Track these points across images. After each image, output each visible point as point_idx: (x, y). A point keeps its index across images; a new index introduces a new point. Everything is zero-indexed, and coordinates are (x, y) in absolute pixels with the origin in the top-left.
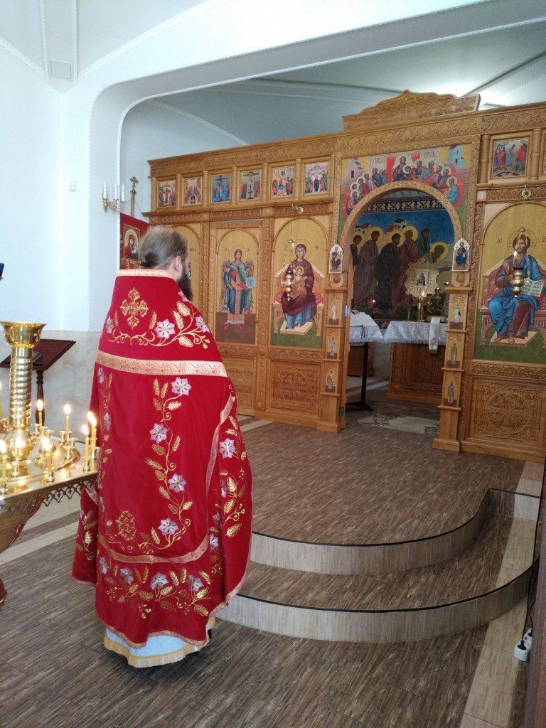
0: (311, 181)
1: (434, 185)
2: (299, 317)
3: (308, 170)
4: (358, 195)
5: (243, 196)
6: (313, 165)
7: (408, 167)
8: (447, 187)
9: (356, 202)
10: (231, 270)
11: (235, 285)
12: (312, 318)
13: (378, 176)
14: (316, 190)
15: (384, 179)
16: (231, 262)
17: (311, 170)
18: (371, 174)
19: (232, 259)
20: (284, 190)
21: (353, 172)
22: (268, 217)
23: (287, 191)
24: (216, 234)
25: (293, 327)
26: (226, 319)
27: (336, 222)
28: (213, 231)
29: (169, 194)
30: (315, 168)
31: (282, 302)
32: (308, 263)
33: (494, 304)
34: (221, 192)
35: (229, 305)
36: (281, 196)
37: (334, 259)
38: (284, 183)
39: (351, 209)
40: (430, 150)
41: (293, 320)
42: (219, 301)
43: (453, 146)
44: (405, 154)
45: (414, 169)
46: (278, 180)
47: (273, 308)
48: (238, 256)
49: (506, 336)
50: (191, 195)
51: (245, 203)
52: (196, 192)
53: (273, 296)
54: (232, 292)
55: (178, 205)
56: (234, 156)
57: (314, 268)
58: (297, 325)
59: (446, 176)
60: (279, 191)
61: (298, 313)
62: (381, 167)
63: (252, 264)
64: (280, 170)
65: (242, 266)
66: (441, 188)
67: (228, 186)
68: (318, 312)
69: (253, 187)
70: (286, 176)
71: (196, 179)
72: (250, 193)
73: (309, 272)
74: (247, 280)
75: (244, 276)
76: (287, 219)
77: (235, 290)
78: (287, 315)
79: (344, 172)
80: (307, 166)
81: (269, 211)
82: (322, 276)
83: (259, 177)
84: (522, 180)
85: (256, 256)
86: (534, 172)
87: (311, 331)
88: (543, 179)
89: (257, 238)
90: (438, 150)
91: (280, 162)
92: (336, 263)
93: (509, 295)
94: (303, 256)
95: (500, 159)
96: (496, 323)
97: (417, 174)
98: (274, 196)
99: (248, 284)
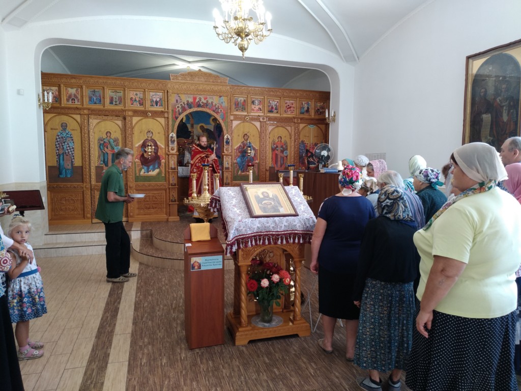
0: (153, 101)
1: (214, 111)
2: (151, 167)
3: (151, 95)
4: (181, 111)
5: (111, 103)
6: (154, 93)
7: (202, 102)
8: (219, 113)
10: (104, 142)
11: (107, 150)
12: (159, 167)
13: (189, 104)
14: (157, 106)
15: (192, 106)
16: (104, 137)
18: (186, 103)
19: (105, 136)
20: (138, 103)
21: (177, 100)
22: (129, 116)
24: (94, 121)
25: (148, 172)
26: (103, 170)
27: (170, 122)
28: (90, 120)
30: (155, 95)
31: (140, 160)
32: (154, 140)
33: (238, 159)
34: (95, 98)
35: (104, 161)
36: (136, 106)
37: (171, 140)
38: (137, 100)
39: (178, 117)
40: (211, 97)
41: (148, 169)
43: (220, 97)
44: (201, 96)
45: (205, 103)
48: (108, 135)
49: (243, 172)
50: (71, 98)
51: (112, 107)
54: (106, 155)
55: (63, 103)
56: (105, 81)
57: (158, 143)
58: (150, 171)
59: (218, 108)
60: (135, 103)
61: (151, 165)
62: (191, 100)
63: (118, 140)
64: (135, 93)
65: (112, 141)
66: (217, 113)
67: (100, 96)
68: (162, 164)
69: (117, 99)
70: (138, 96)
71: (75, 89)
72: (116, 102)
73: (156, 145)
74: (115, 148)
75: (113, 146)
77: (108, 154)
78: (144, 166)
79: (172, 100)
80: (151, 93)
81: (130, 113)
82: (163, 147)
83: (121, 94)
84: (245, 114)
85: (121, 135)
86: (249, 111)
87: (159, 174)
88: (252, 114)
89: (121, 126)
90: (214, 97)
91: (135, 89)
92: (173, 142)
93: (243, 156)
94: (151, 137)
95: (237, 104)
96: (240, 167)
97: (207, 105)
98: (132, 106)
99: (116, 151)
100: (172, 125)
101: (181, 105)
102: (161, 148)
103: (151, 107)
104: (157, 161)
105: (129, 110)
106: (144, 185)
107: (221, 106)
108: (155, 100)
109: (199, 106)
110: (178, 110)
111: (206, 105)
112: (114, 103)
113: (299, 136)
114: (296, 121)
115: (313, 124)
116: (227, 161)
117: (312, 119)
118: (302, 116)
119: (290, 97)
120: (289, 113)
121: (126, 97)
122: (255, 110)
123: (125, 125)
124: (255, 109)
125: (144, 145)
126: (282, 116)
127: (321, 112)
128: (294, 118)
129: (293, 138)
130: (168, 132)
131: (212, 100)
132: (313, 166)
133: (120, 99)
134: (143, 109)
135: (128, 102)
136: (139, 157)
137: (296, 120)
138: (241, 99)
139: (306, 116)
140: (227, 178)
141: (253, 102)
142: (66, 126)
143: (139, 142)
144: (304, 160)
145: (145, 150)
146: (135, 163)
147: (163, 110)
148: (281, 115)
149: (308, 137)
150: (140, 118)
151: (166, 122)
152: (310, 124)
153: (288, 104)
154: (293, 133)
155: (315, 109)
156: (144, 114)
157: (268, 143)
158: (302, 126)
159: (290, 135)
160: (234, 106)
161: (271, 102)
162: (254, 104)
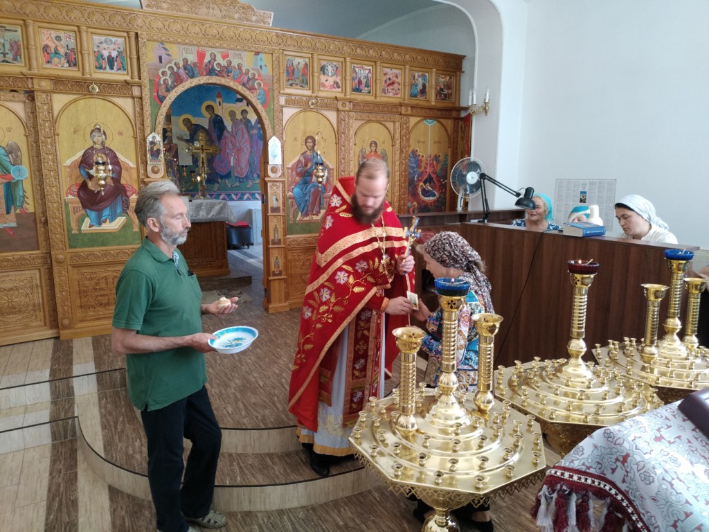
0: (102, 56)
2: (106, 212)
3: (96, 42)
4: (170, 83)
6: (103, 38)
7: (219, 64)
8: (255, 89)
9: (168, 90)
12: (125, 212)
13: (189, 67)
17: (101, 43)
18: (181, 64)
20: (63, 60)
21: (160, 58)
22: (45, 91)
23: (68, 62)
25: (100, 224)
30: (106, 42)
31: (79, 196)
33: (297, 190)
36: (59, 67)
38: (62, 51)
40: (237, 52)
41: (99, 216)
43: (257, 53)
45: (224, 66)
46: (52, 46)
49: (307, 215)
53: (64, 189)
58: (105, 221)
59: (254, 79)
60: (55, 60)
61: (105, 208)
62: (192, 58)
63: (18, 149)
64: (54, 33)
68: (132, 205)
69: (7, 46)
72: (5, 55)
75: (7, 164)
78: (88, 211)
79: (150, 54)
80: (95, 37)
81: (46, 84)
82: (132, 165)
83: (18, 35)
84: (307, 92)
85: (24, 138)
86: (316, 88)
87: (125, 227)
88: (321, 94)
89: (22, 114)
90: (244, 54)
91: (52, 23)
92: (155, 154)
93: (306, 183)
94: (103, 143)
95: (291, 72)
96: (299, 205)
97: (229, 72)
98: (49, 66)
99: (14, 175)
100: (151, 114)
101: (171, 68)
102: (128, 169)
103: (98, 71)
104: (119, 198)
105: (42, 77)
106: (92, 254)
107: (260, 75)
108: (106, 54)
109: (211, 72)
110: (164, 80)
111: (226, 71)
113: (408, 140)
114: (403, 112)
115: (431, 118)
116: (275, 194)
117: (431, 109)
118: (414, 102)
119: (393, 63)
120: (391, 95)
121: (32, 42)
122: (328, 86)
123: (33, 113)
124: (327, 83)
125: (86, 162)
126: (378, 99)
127: (445, 95)
128: (401, 105)
129: (398, 146)
130: (143, 131)
131: (240, 61)
132: (431, 198)
133: (15, 46)
134: (78, 75)
135: (38, 57)
136: (75, 189)
137: (403, 108)
138: (299, 62)
139: (420, 101)
140: (276, 229)
141: (323, 69)
143: (74, 155)
144: (415, 188)
145: (88, 173)
146: (66, 204)
147: (128, 78)
148: (376, 97)
149: (424, 142)
150: (72, 97)
151: (138, 109)
152: (426, 118)
153: (388, 77)
154: (397, 136)
155: (436, 88)
156: (82, 87)
157: (352, 155)
158: (413, 120)
159: (393, 139)
160: (285, 74)
161: (357, 70)
162: (324, 74)
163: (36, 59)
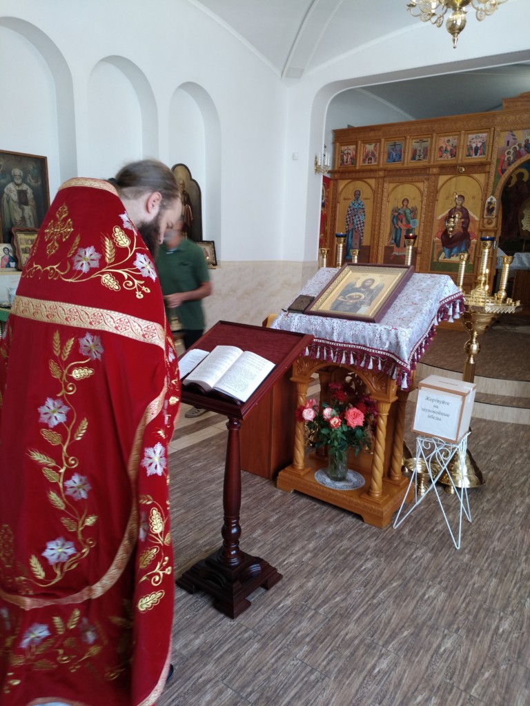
0: (472, 147)
2: (455, 250)
3: (470, 139)
4: (512, 159)
5: (413, 158)
6: (474, 136)
9: (509, 164)
10: (399, 214)
11: (402, 225)
12: (466, 250)
13: (529, 145)
14: (476, 155)
16: (399, 208)
17: (473, 139)
18: (523, 143)
19: (400, 205)
20: (449, 154)
21: (508, 142)
22: (435, 175)
23: (451, 155)
24: (388, 186)
25: (450, 257)
26: (393, 251)
27: (492, 178)
28: (386, 185)
29: (349, 156)
30: (476, 137)
31: (442, 239)
32: (465, 209)
34: (394, 154)
35: (395, 240)
36: (446, 158)
37: (489, 207)
39: (505, 170)
41: (450, 252)
42: (387, 237)
46: (444, 146)
47: (434, 243)
48: (405, 203)
50: (368, 157)
51: (415, 164)
52: (373, 154)
53: (434, 234)
54: (399, 231)
55: (358, 165)
56: (408, 128)
57: (470, 213)
58: (453, 256)
60: (444, 155)
61: (455, 247)
63: (416, 209)
64: (446, 139)
65: (408, 211)
67: (401, 151)
68: (472, 246)
69: (422, 151)
70: (450, 144)
71: (373, 145)
72: (419, 156)
73: (466, 216)
74: (411, 221)
75: (409, 218)
76: (450, 176)
77: (401, 229)
78: (445, 248)
79: (501, 142)
80: (469, 136)
81: (435, 170)
82: (477, 219)
83: (428, 144)
91: (447, 133)
92: (491, 211)
94: (461, 204)
98: (440, 159)
99: (412, 225)
100: (494, 183)
101: (515, 148)
103: (467, 158)
104: (464, 241)
105: (434, 167)
108: (474, 145)
110: (508, 158)
112: (417, 158)
121: (434, 147)
130: (486, 194)
133: (425, 150)
134: (454, 162)
135: (435, 154)
136: (440, 234)
142: (359, 195)
147: (484, 160)
151: (486, 180)
163: (434, 156)
